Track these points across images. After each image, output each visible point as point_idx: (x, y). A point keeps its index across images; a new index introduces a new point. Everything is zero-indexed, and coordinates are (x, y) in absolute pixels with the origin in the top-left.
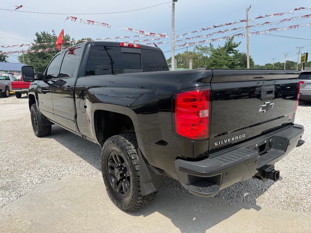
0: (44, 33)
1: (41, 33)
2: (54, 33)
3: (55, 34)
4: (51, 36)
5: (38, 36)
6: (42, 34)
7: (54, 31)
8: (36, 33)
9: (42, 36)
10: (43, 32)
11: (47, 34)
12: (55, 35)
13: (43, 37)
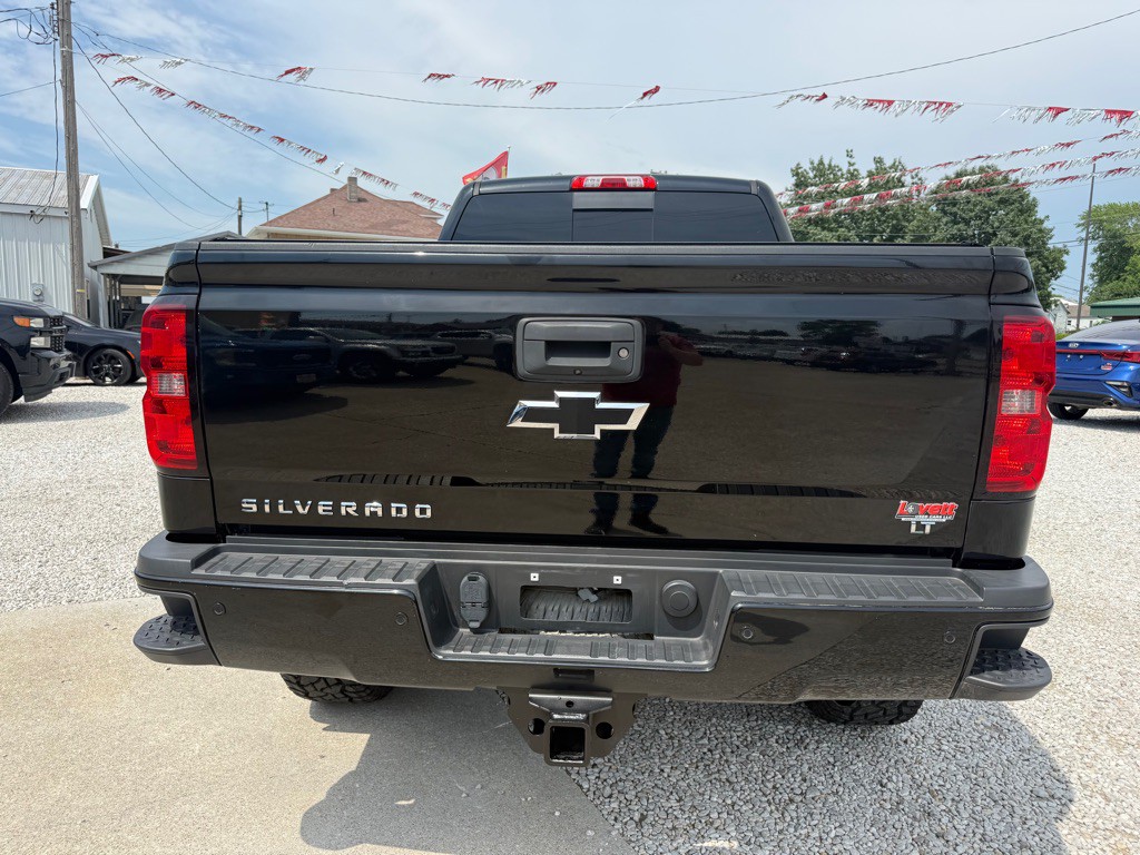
0: (821, 163)
1: (812, 163)
2: (852, 161)
3: (853, 165)
4: (839, 173)
5: (797, 174)
6: (814, 169)
7: (854, 154)
8: (794, 167)
9: (811, 175)
10: (816, 162)
11: (830, 165)
12: (855, 167)
13: (815, 176)
